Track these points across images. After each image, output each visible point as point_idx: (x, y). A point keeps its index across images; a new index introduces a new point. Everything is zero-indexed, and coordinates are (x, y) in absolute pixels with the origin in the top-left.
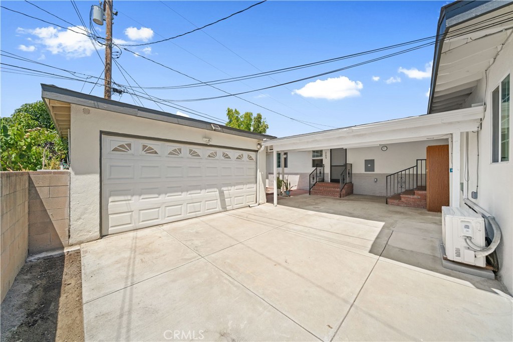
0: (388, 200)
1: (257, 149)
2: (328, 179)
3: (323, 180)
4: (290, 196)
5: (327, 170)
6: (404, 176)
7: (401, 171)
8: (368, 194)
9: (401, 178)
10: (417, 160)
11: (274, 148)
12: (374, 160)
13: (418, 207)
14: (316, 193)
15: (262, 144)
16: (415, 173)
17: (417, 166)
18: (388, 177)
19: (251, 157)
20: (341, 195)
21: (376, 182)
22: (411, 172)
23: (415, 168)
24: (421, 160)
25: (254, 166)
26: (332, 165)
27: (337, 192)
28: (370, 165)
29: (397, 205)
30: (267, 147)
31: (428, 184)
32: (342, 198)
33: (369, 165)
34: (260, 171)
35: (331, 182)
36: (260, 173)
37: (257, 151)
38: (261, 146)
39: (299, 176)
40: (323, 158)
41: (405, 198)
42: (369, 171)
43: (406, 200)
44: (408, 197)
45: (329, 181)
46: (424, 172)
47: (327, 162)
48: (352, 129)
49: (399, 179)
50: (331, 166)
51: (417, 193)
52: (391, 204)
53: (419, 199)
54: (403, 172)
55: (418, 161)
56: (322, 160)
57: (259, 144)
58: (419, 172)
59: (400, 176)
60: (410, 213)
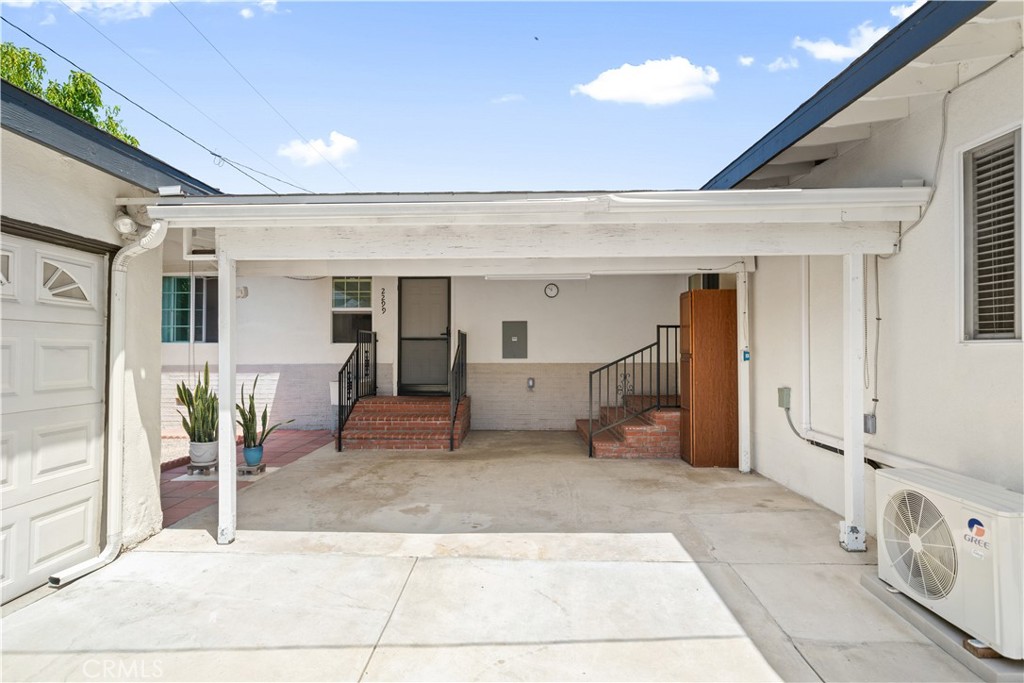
0: (596, 444)
1: (112, 240)
2: (389, 383)
3: (373, 390)
4: (262, 469)
5: (387, 353)
6: (629, 370)
7: (624, 358)
8: (510, 428)
9: (625, 378)
10: (659, 327)
11: (221, 244)
12: (526, 322)
13: (662, 457)
14: (363, 443)
15: (153, 210)
16: (655, 360)
17: (658, 343)
18: (593, 376)
19: (65, 280)
20: (452, 440)
21: (531, 387)
22: (647, 360)
23: (655, 348)
24: (668, 327)
25: (91, 337)
26: (404, 335)
27: (437, 430)
28: (515, 337)
29: (617, 457)
30: (173, 236)
31: (693, 392)
32: (457, 452)
33: (515, 339)
34: (126, 367)
35: (399, 394)
36: (130, 374)
37: (113, 251)
38: (142, 228)
39: (276, 376)
40: (374, 309)
41: (634, 433)
42: (515, 357)
43: (638, 440)
44: (641, 432)
45: (395, 394)
46: (672, 360)
47: (385, 326)
48: (611, 200)
49: (621, 379)
50: (401, 339)
51: (660, 418)
52: (603, 458)
53: (664, 433)
54: (629, 360)
55: (661, 329)
56: (368, 317)
57: (124, 211)
58: (663, 360)
59: (621, 371)
60: (672, 479)
